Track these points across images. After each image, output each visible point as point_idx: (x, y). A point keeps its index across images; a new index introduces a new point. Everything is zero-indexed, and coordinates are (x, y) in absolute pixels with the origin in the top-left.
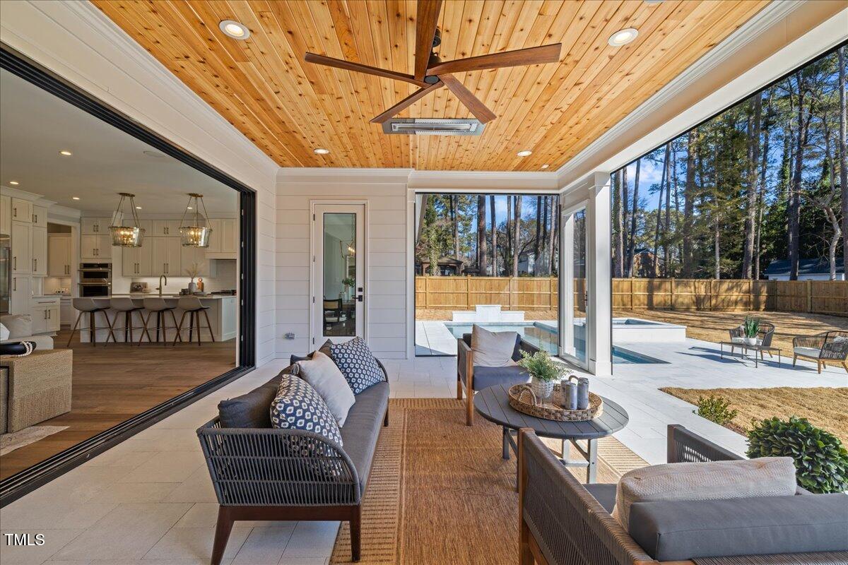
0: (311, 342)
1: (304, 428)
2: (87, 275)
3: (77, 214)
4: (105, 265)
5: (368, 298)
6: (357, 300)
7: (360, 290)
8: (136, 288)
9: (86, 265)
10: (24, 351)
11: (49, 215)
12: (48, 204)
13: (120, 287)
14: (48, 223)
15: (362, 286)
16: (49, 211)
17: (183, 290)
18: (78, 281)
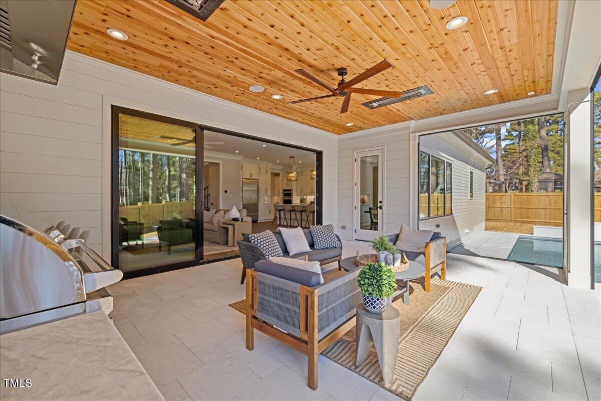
0: (354, 231)
1: (257, 245)
2: (285, 195)
3: (281, 168)
4: (290, 190)
5: (385, 207)
6: (379, 209)
7: (381, 202)
8: (302, 201)
9: (285, 190)
10: (239, 221)
11: (272, 169)
12: (271, 164)
13: (296, 201)
14: (271, 173)
15: (381, 200)
16: (271, 168)
17: (311, 202)
18: (282, 197)
